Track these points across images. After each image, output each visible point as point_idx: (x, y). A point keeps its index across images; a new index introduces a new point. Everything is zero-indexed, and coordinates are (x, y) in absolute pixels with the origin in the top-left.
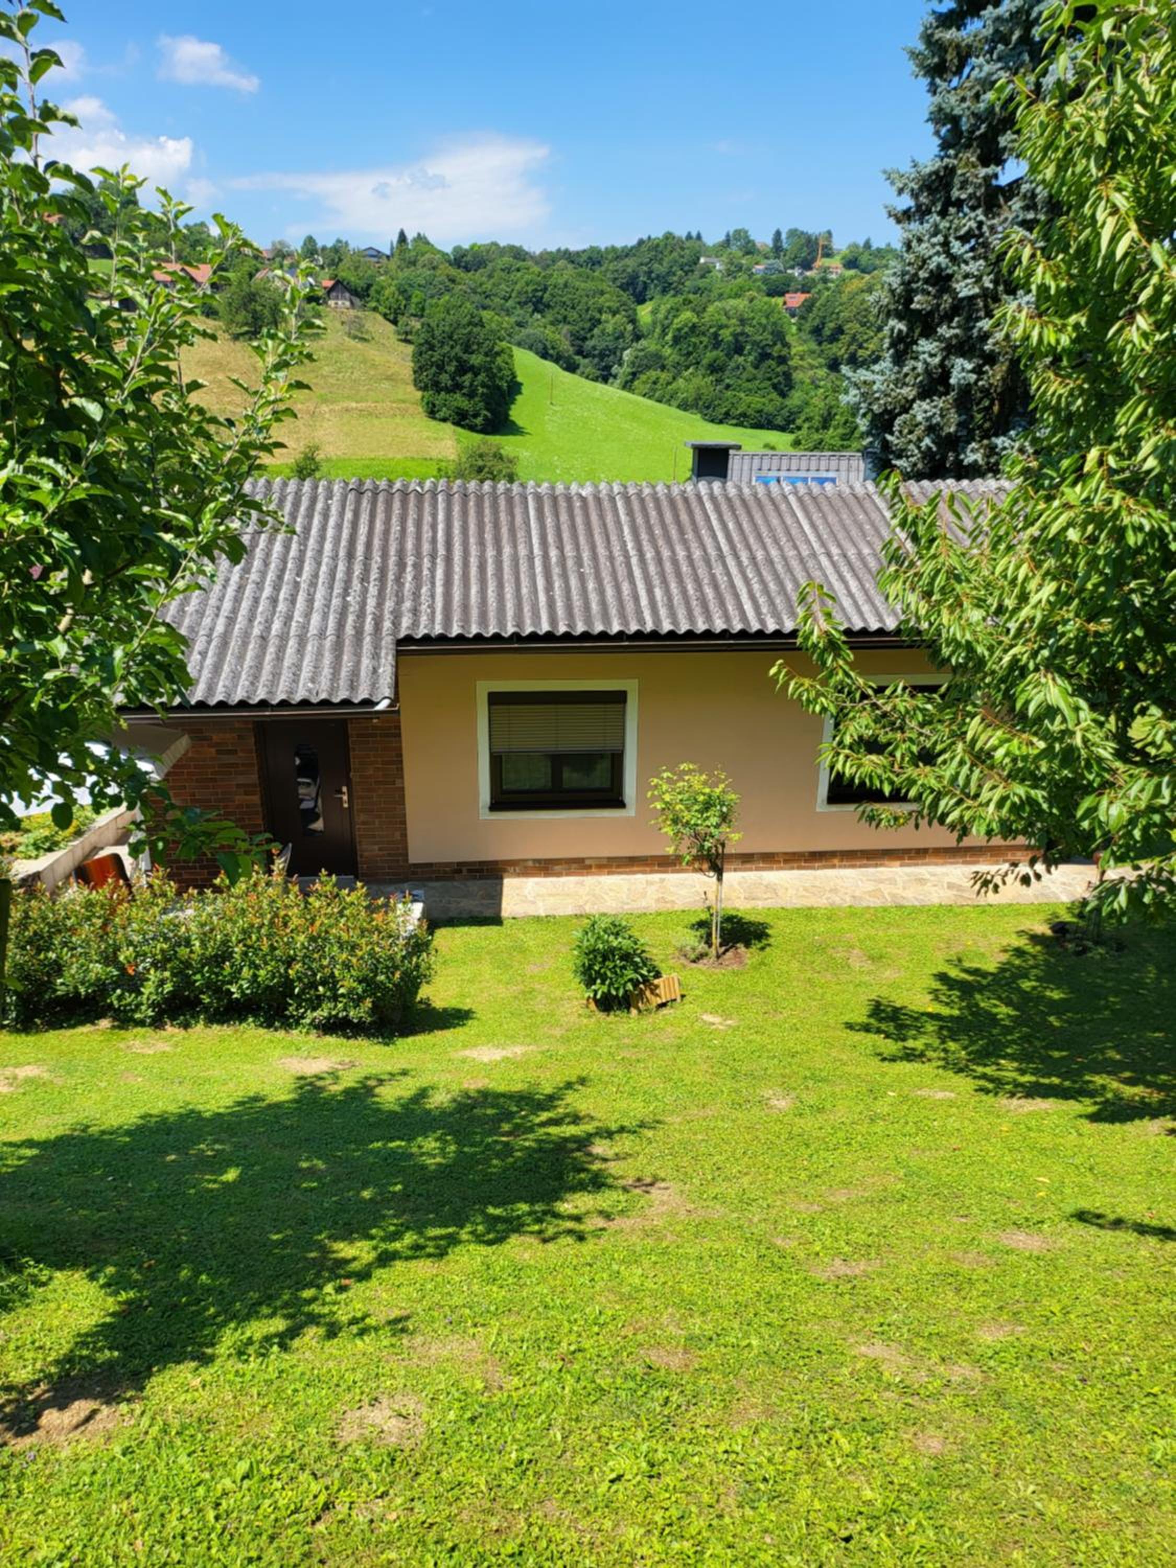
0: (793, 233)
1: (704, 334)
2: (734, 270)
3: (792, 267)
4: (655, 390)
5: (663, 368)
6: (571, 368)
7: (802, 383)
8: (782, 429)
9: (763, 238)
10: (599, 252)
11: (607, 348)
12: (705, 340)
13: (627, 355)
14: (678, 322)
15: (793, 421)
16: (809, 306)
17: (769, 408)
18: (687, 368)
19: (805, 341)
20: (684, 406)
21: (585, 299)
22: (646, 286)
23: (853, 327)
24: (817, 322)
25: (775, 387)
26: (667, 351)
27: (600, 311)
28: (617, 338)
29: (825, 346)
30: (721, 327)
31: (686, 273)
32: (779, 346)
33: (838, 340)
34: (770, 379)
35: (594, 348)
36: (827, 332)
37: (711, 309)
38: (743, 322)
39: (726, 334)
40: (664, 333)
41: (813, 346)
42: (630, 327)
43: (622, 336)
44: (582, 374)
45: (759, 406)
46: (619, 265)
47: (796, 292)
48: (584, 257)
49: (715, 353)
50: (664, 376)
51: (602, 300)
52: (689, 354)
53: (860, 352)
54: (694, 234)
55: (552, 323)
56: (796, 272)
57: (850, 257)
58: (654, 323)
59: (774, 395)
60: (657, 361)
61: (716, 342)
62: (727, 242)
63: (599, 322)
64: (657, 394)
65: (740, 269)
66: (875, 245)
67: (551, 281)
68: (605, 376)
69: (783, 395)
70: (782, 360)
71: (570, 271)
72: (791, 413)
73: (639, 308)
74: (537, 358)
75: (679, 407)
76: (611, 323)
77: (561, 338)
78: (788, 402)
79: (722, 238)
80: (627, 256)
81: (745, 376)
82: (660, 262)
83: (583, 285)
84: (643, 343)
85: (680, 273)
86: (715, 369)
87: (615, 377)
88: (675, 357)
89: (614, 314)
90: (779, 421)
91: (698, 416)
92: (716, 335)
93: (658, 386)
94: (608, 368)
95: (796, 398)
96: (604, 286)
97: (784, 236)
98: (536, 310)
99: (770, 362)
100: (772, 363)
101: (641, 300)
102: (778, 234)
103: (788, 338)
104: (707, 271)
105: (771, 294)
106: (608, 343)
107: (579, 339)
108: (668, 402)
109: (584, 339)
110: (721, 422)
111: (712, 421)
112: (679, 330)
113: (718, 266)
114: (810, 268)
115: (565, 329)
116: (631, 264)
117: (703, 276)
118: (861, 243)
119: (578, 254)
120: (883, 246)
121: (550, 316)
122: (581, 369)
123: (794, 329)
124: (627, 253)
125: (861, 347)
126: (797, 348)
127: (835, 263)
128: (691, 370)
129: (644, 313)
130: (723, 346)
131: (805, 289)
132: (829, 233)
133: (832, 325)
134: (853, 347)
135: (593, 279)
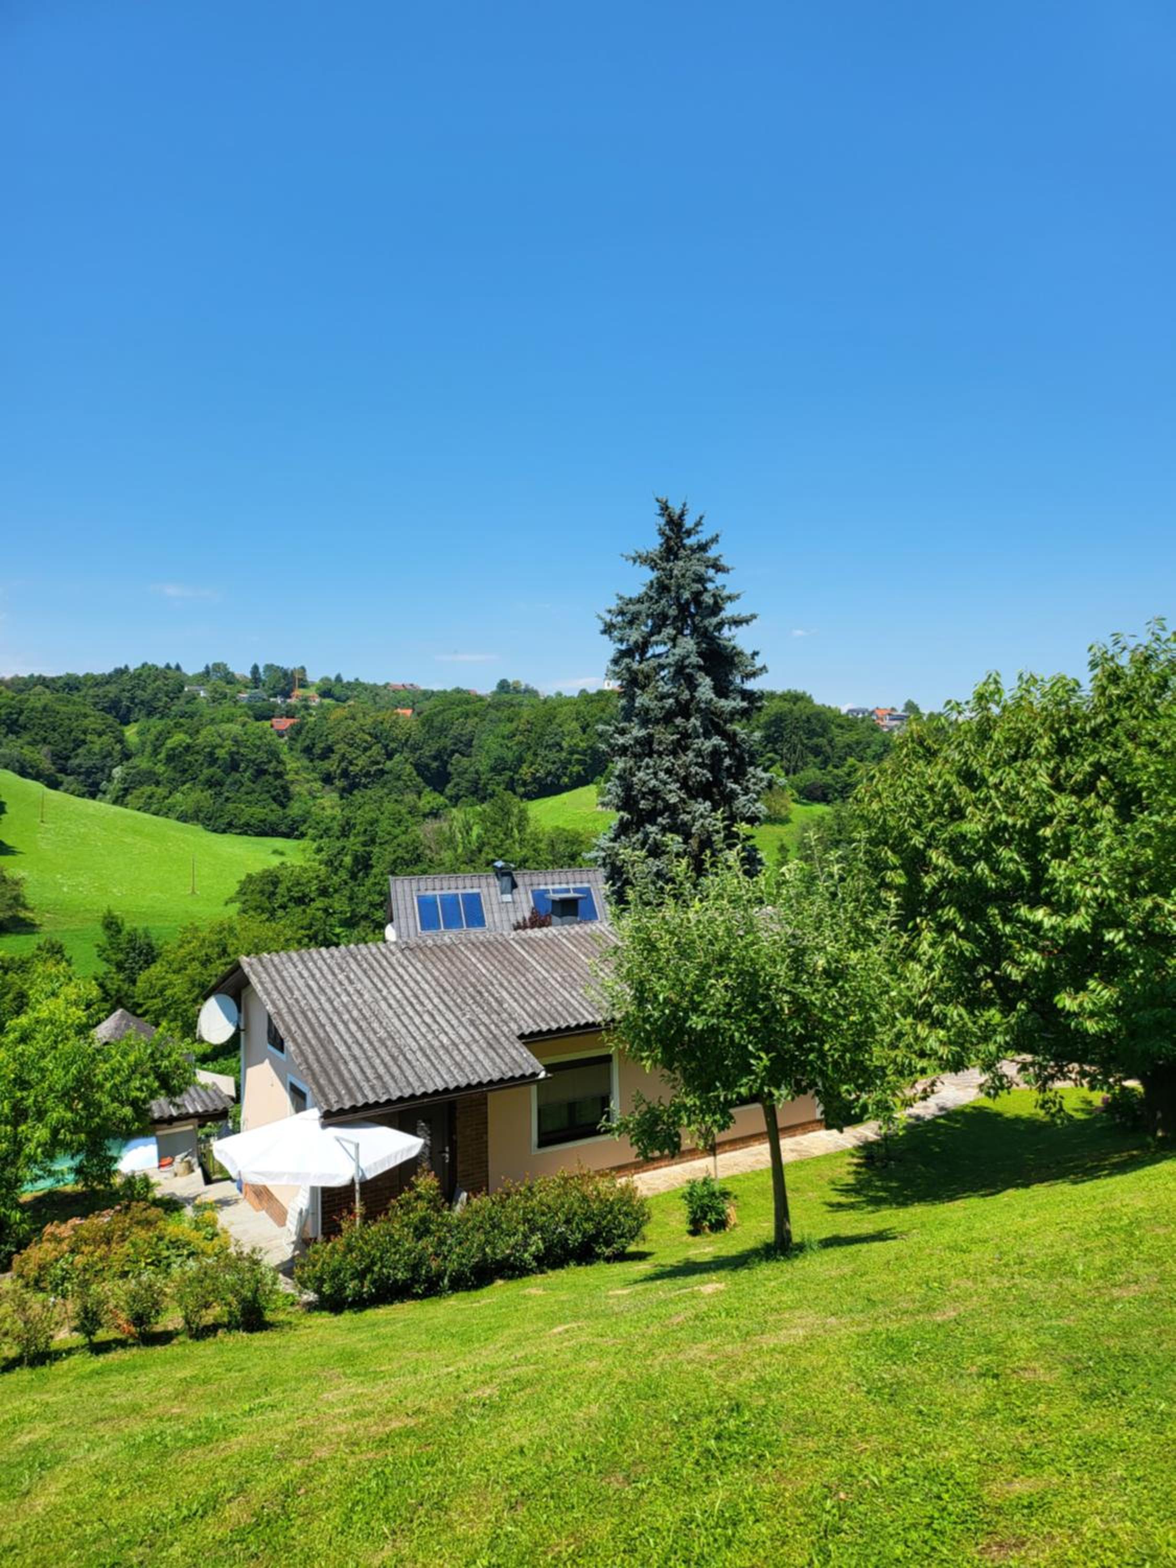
0: (269, 668)
1: (198, 753)
2: (218, 698)
3: (275, 696)
4: (150, 804)
5: (158, 783)
6: (54, 784)
7: (300, 794)
8: (287, 836)
9: (242, 670)
10: (77, 678)
11: (95, 766)
12: (200, 758)
13: (117, 772)
14: (170, 743)
15: (297, 829)
16: (298, 730)
17: (272, 818)
18: (184, 783)
19: (298, 759)
20: (183, 818)
21: (67, 722)
22: (129, 710)
23: (341, 748)
24: (308, 742)
25: (274, 799)
26: (160, 768)
27: (85, 732)
28: (105, 757)
29: (317, 763)
30: (215, 747)
31: (172, 699)
32: (274, 763)
33: (329, 758)
34: (269, 792)
35: (80, 766)
36: (317, 751)
37: (204, 732)
38: (236, 742)
39: (221, 753)
40: (155, 752)
41: (306, 763)
42: (118, 747)
43: (109, 754)
44: (66, 791)
45: (262, 817)
46: (100, 692)
47: (281, 717)
48: (60, 683)
49: (212, 770)
50: (161, 791)
51: (87, 722)
52: (185, 771)
53: (351, 768)
54: (173, 665)
55: (29, 743)
56: (279, 700)
57: (324, 688)
58: (143, 743)
59: (275, 806)
60: (151, 778)
61: (212, 759)
62: (207, 672)
63: (84, 742)
64: (154, 808)
65: (225, 697)
66: (345, 680)
67: (29, 705)
68: (93, 792)
69: (283, 806)
70: (279, 775)
71: (48, 697)
72: (294, 822)
73: (126, 728)
74: (18, 778)
75: (178, 819)
76: (97, 744)
77: (41, 757)
78: (288, 811)
79: (202, 669)
80: (107, 683)
81: (243, 789)
82: (144, 689)
83: (64, 709)
84: (135, 761)
85: (165, 699)
86: (211, 783)
87: (104, 793)
88: (170, 774)
89: (100, 735)
90: (283, 828)
91: (200, 827)
92: (211, 754)
93: (154, 800)
94: (96, 784)
95: (295, 809)
96: (88, 710)
97: (261, 670)
98: (11, 731)
99: (268, 777)
100: (270, 778)
101: (126, 722)
102: (255, 669)
103: (283, 757)
104: (193, 698)
105: (258, 718)
106: (96, 761)
107: (61, 759)
108: (166, 815)
109: (68, 758)
110: (224, 832)
111: (215, 831)
112: (173, 749)
113: (202, 694)
114: (290, 697)
115: (46, 749)
116: (112, 690)
117: (188, 703)
118: (333, 677)
119: (53, 680)
120: (352, 680)
121: (27, 737)
122: (65, 786)
123: (286, 749)
124: (107, 680)
125: (351, 763)
126: (291, 765)
127: (311, 692)
128: (188, 785)
129: (131, 733)
130: (220, 762)
131: (289, 714)
132: (303, 669)
133: (322, 745)
134: (344, 764)
135: (74, 703)
